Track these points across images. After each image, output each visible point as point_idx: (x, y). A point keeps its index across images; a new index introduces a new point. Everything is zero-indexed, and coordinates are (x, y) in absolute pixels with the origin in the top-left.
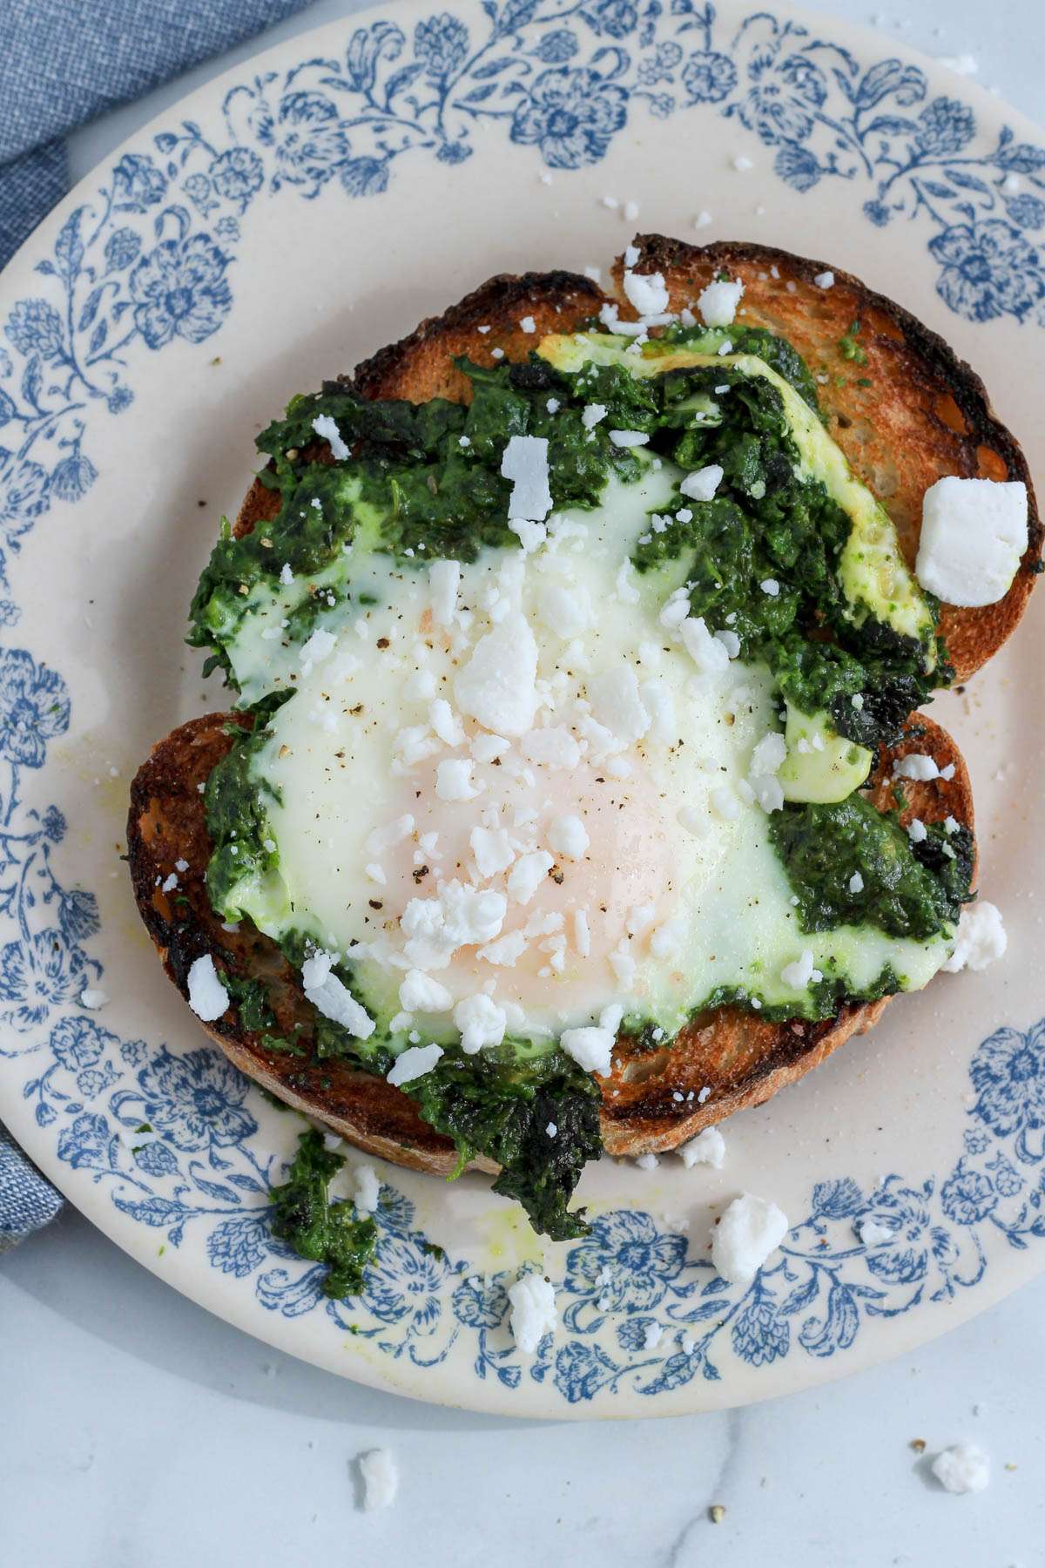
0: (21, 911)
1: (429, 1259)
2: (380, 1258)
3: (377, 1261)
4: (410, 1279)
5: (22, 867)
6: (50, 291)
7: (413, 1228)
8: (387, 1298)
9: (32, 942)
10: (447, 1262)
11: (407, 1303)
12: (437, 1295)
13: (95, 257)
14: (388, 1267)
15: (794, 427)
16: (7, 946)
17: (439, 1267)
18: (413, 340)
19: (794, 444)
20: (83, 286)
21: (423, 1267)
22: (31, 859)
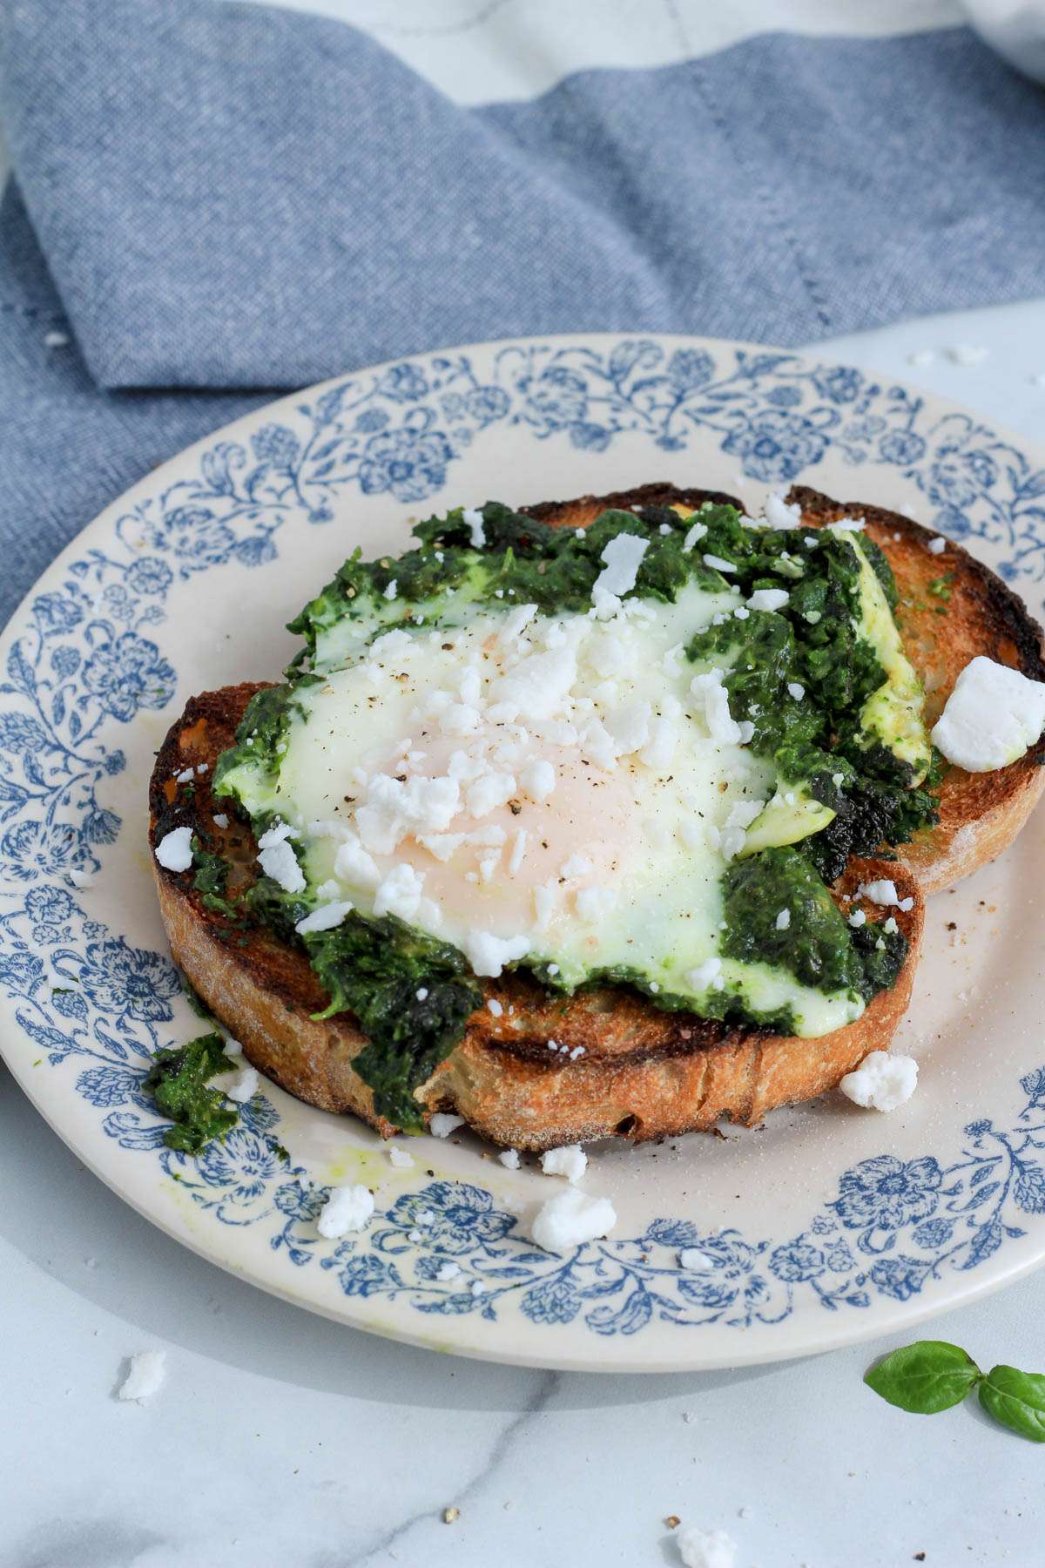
0: (54, 804)
1: (273, 1157)
2: (229, 1140)
3: (225, 1141)
4: (247, 1163)
5: (71, 777)
6: (302, 429)
7: (270, 1132)
8: (220, 1168)
9: (52, 828)
10: (288, 1163)
11: (235, 1178)
12: (265, 1181)
13: (348, 418)
14: (233, 1149)
15: (864, 592)
16: (29, 822)
17: (278, 1164)
18: (575, 504)
19: (860, 608)
20: (328, 434)
21: (264, 1160)
22: (82, 776)
